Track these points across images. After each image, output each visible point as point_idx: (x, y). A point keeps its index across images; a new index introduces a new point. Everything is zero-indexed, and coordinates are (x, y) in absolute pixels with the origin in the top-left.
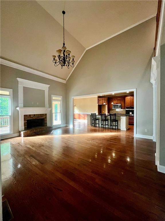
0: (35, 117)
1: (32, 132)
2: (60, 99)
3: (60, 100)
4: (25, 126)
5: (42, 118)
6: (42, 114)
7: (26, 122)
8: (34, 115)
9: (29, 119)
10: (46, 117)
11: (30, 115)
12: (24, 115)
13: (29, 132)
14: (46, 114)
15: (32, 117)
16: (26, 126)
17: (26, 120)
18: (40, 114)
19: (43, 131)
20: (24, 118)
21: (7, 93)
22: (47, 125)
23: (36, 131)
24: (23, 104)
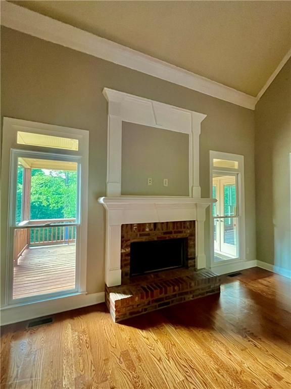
0: (157, 232)
1: (150, 299)
2: (236, 165)
3: (235, 170)
4: (126, 265)
5: (180, 236)
6: (181, 222)
7: (128, 250)
8: (155, 224)
9: (136, 240)
10: (193, 235)
11: (141, 226)
12: (123, 226)
13: (137, 299)
14: (194, 221)
15: (149, 234)
16: (128, 269)
17: (129, 243)
18: (174, 223)
19: (187, 293)
20: (122, 237)
21: (72, 144)
22: (194, 266)
23: (163, 295)
24: (119, 185)
